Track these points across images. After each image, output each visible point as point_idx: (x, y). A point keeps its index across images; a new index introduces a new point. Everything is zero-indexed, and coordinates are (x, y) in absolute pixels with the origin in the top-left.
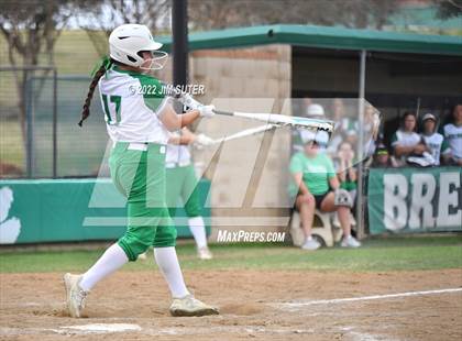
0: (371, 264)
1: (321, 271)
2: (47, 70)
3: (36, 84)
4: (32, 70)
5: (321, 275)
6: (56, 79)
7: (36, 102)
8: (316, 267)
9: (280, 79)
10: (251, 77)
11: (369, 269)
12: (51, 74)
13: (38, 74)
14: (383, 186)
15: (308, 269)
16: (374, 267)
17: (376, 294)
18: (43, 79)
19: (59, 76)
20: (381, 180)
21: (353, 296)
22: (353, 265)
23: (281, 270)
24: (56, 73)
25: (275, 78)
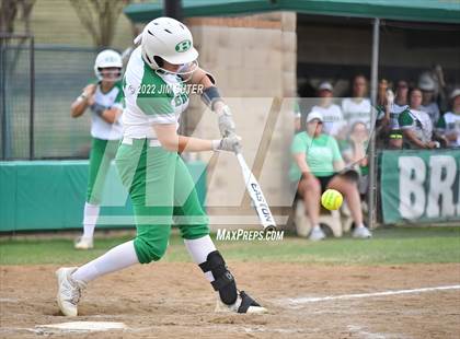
0: (385, 257)
1: (328, 264)
2: (24, 38)
3: (12, 54)
4: (8, 38)
5: (327, 268)
6: (33, 49)
7: (11, 74)
8: (323, 259)
9: (283, 50)
10: (251, 47)
11: (381, 262)
12: (28, 43)
13: (14, 43)
14: (399, 170)
15: (314, 262)
16: (387, 260)
17: (389, 289)
18: (19, 49)
19: (37, 45)
20: (397, 163)
21: (363, 292)
22: (363, 257)
23: (283, 263)
24: (33, 42)
25: (277, 48)
